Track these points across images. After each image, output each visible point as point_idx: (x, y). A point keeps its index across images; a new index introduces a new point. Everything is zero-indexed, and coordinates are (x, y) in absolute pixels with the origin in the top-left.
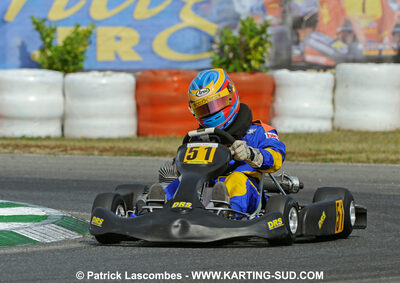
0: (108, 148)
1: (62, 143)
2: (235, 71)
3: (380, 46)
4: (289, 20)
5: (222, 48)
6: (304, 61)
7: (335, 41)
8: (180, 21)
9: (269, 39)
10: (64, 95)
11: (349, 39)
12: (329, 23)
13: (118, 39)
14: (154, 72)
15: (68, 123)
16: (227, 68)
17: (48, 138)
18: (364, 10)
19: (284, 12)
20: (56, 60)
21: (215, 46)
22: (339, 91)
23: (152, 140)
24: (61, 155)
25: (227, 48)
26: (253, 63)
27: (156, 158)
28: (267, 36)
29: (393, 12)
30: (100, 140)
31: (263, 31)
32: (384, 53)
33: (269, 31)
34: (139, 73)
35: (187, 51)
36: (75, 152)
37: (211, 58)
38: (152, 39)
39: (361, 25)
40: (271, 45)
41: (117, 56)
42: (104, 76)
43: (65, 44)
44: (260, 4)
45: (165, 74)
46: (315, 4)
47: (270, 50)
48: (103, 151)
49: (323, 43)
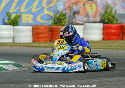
1: (13, 44)
2: (58, 25)
3: (96, 19)
4: (72, 12)
5: (55, 19)
6: (76, 23)
7: (84, 17)
8: (43, 12)
10: (14, 31)
11: (88, 17)
12: (83, 13)
13: (28, 17)
14: (37, 26)
15: (15, 39)
16: (56, 24)
17: (9, 43)
18: (91, 9)
19: (71, 10)
20: (12, 23)
21: (53, 19)
22: (85, 31)
23: (37, 43)
24: (13, 47)
25: (56, 19)
26: (63, 23)
27: (38, 48)
28: (67, 16)
29: (99, 10)
30: (23, 43)
31: (65, 15)
32: (97, 21)
33: (67, 15)
34: (33, 26)
35: (45, 20)
36: (17, 46)
37: (52, 22)
38: (36, 17)
39: (91, 13)
40: (67, 18)
41: (27, 21)
42: (24, 27)
43: (14, 19)
44: (65, 8)
45: (40, 26)
46: (79, 8)
47: (67, 20)
48: (24, 46)
49: (81, 18)
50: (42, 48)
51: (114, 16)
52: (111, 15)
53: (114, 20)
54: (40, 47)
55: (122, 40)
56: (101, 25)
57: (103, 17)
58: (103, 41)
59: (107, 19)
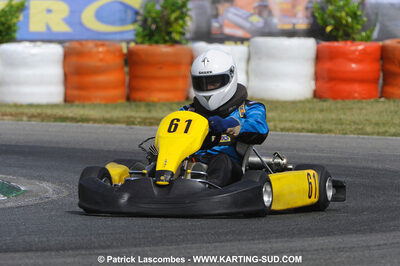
0: (35, 114)
2: (157, 42)
3: (294, 21)
5: (145, 20)
6: (222, 33)
7: (252, 15)
9: (190, 13)
11: (265, 13)
13: (49, 11)
16: (150, 39)
21: (139, 18)
22: (252, 63)
23: (78, 106)
25: (150, 21)
26: (176, 37)
27: (80, 124)
28: (188, 10)
30: (31, 106)
31: (184, 5)
33: (190, 5)
34: (67, 44)
35: (113, 23)
36: (5, 118)
37: (135, 30)
38: (81, 12)
40: (191, 18)
41: (48, 28)
42: (35, 46)
47: (189, 23)
48: (31, 117)
49: (241, 17)
50: (96, 125)
51: (359, 13)
52: (347, 9)
53: (359, 27)
55: (382, 99)
56: (309, 45)
57: (317, 14)
58: (315, 100)
59: (332, 22)
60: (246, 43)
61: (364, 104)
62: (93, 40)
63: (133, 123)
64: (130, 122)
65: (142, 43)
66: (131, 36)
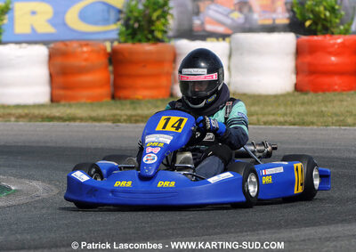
0: (23, 114)
2: (140, 41)
3: (274, 16)
5: (128, 19)
6: (204, 30)
7: (232, 11)
9: (171, 12)
11: (246, 10)
13: (34, 13)
16: (133, 38)
21: (122, 16)
22: (234, 59)
23: (64, 106)
25: (132, 20)
26: (159, 35)
27: (67, 123)
28: (172, 8)
30: (18, 106)
31: (165, 4)
32: (278, 22)
33: (171, 4)
34: (52, 45)
35: (95, 23)
37: (117, 29)
38: (65, 13)
41: (33, 29)
42: (20, 48)
45: (75, 45)
47: (171, 21)
48: (19, 117)
50: (83, 124)
51: (337, 7)
52: (325, 4)
53: (337, 21)
54: (73, 119)
56: (289, 40)
57: (295, 9)
58: (296, 93)
59: (311, 16)
60: (227, 39)
61: (345, 96)
62: (78, 40)
63: (119, 121)
64: (116, 120)
65: (125, 42)
66: (114, 35)
